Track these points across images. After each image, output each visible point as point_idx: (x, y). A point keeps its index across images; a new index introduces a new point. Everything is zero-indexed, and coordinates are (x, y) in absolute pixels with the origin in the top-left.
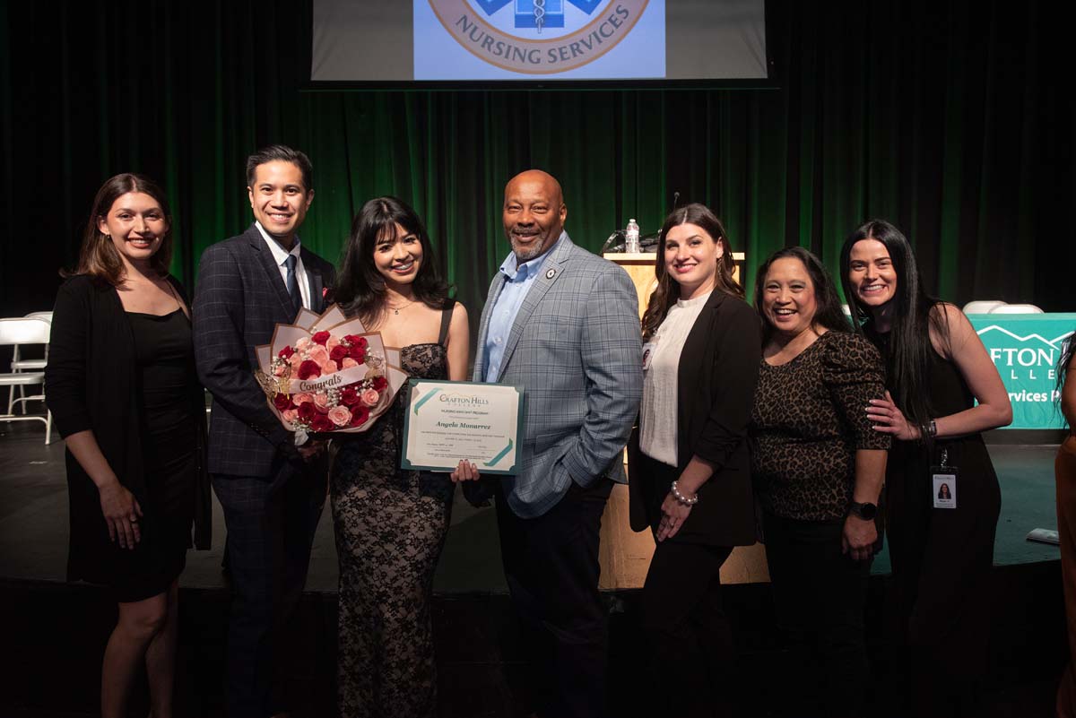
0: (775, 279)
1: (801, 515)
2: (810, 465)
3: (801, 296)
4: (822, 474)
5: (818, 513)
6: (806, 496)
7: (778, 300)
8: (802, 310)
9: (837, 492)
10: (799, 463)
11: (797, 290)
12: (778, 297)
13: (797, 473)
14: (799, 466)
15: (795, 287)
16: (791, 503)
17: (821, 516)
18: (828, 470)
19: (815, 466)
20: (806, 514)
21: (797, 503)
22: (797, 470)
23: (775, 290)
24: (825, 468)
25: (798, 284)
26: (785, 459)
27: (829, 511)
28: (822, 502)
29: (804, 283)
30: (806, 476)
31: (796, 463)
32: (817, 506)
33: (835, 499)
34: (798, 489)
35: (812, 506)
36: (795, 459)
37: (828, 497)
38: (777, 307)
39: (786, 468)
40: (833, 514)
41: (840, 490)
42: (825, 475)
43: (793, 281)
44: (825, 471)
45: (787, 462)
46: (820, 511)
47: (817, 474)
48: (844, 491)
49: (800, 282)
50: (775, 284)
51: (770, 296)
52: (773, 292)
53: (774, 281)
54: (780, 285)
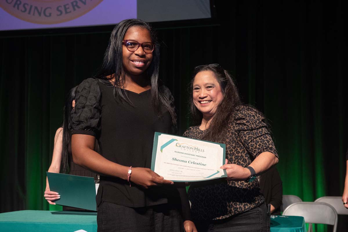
0: (197, 84)
3: (212, 92)
7: (199, 96)
8: (214, 99)
11: (210, 89)
12: (200, 94)
15: (208, 87)
23: (198, 90)
25: (210, 85)
28: (235, 206)
29: (213, 85)
32: (232, 209)
38: (200, 100)
43: (207, 84)
49: (211, 84)
50: (198, 87)
51: (195, 94)
52: (197, 92)
53: (197, 85)
54: (200, 87)
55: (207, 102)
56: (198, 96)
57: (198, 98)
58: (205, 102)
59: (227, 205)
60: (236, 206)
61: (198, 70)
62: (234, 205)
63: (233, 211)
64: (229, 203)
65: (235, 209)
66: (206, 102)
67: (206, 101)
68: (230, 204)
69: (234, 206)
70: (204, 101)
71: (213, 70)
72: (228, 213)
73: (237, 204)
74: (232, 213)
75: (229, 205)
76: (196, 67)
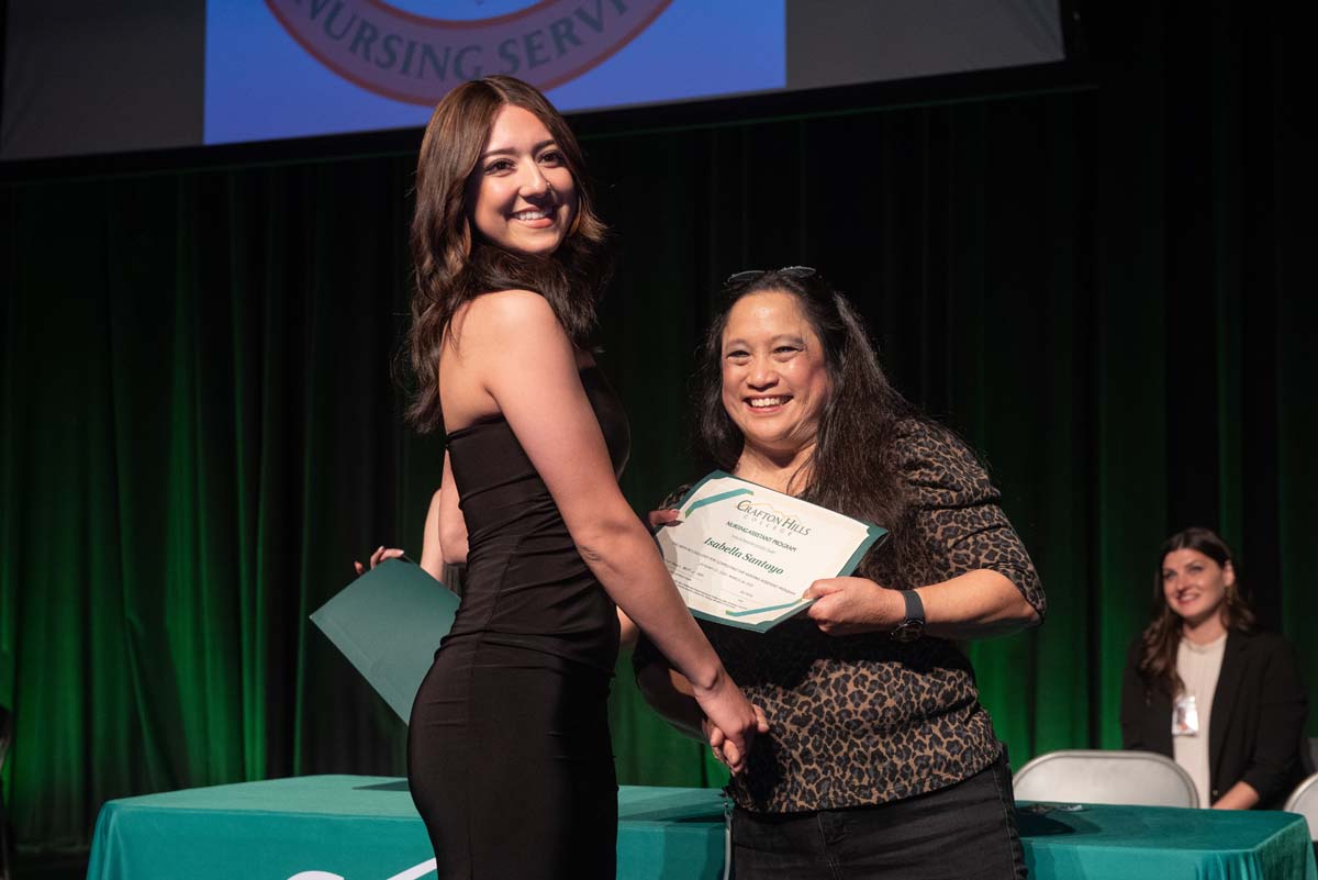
0: (741, 337)
1: (881, 792)
2: (894, 679)
3: (793, 367)
4: (918, 697)
5: (915, 779)
6: (886, 745)
7: (748, 380)
8: (799, 395)
9: (941, 730)
10: (871, 678)
12: (748, 374)
13: (871, 696)
14: (873, 682)
16: (853, 769)
17: (922, 782)
18: (927, 686)
19: (902, 681)
20: (890, 786)
21: (868, 765)
22: (871, 691)
24: (921, 683)
26: (843, 672)
27: (936, 772)
28: (919, 753)
29: (799, 341)
30: (890, 703)
31: (865, 678)
32: (911, 761)
33: (940, 743)
34: (871, 733)
35: (900, 763)
36: (863, 671)
37: (927, 742)
39: (845, 690)
40: (945, 776)
41: (944, 726)
42: (924, 696)
43: (775, 339)
44: (923, 688)
45: (847, 678)
46: (919, 773)
47: (908, 696)
48: (952, 727)
50: (741, 347)
51: (733, 372)
52: (741, 365)
53: (739, 341)
54: (752, 349)
55: (777, 401)
56: (745, 378)
57: (744, 385)
58: (768, 402)
59: (892, 750)
60: (922, 751)
61: (744, 289)
62: (915, 747)
63: (915, 768)
64: (896, 745)
65: (920, 762)
66: (773, 401)
67: (771, 397)
68: (900, 746)
69: (914, 754)
70: (763, 398)
71: (795, 291)
72: (898, 776)
73: (925, 746)
74: (912, 774)
75: (898, 749)
76: (734, 276)
